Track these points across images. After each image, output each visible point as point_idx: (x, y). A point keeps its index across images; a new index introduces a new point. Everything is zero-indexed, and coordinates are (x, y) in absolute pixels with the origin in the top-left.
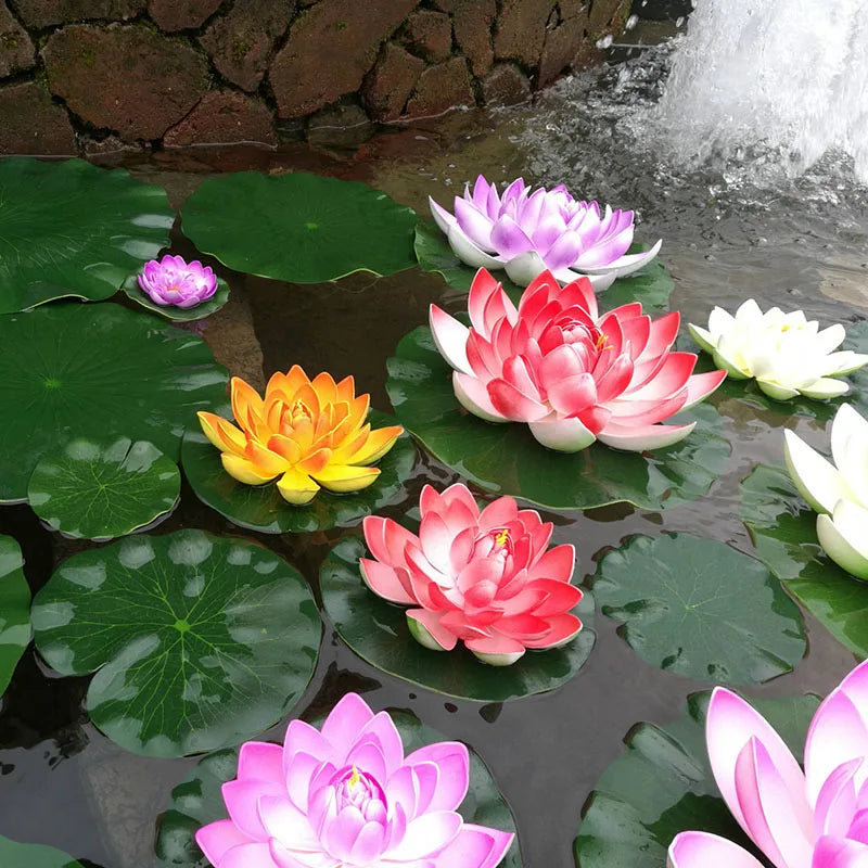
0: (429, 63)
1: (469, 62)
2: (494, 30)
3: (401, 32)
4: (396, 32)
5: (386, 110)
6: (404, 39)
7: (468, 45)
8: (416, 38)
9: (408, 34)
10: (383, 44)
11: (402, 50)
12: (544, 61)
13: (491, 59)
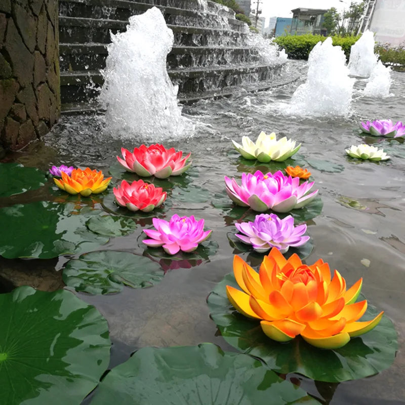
0: (21, 123)
1: (33, 121)
2: (37, 109)
3: (11, 112)
4: (9, 112)
5: (11, 144)
6: (11, 115)
7: (31, 115)
8: (16, 114)
9: (13, 113)
10: (5, 118)
11: (12, 119)
12: (51, 119)
13: (38, 119)
